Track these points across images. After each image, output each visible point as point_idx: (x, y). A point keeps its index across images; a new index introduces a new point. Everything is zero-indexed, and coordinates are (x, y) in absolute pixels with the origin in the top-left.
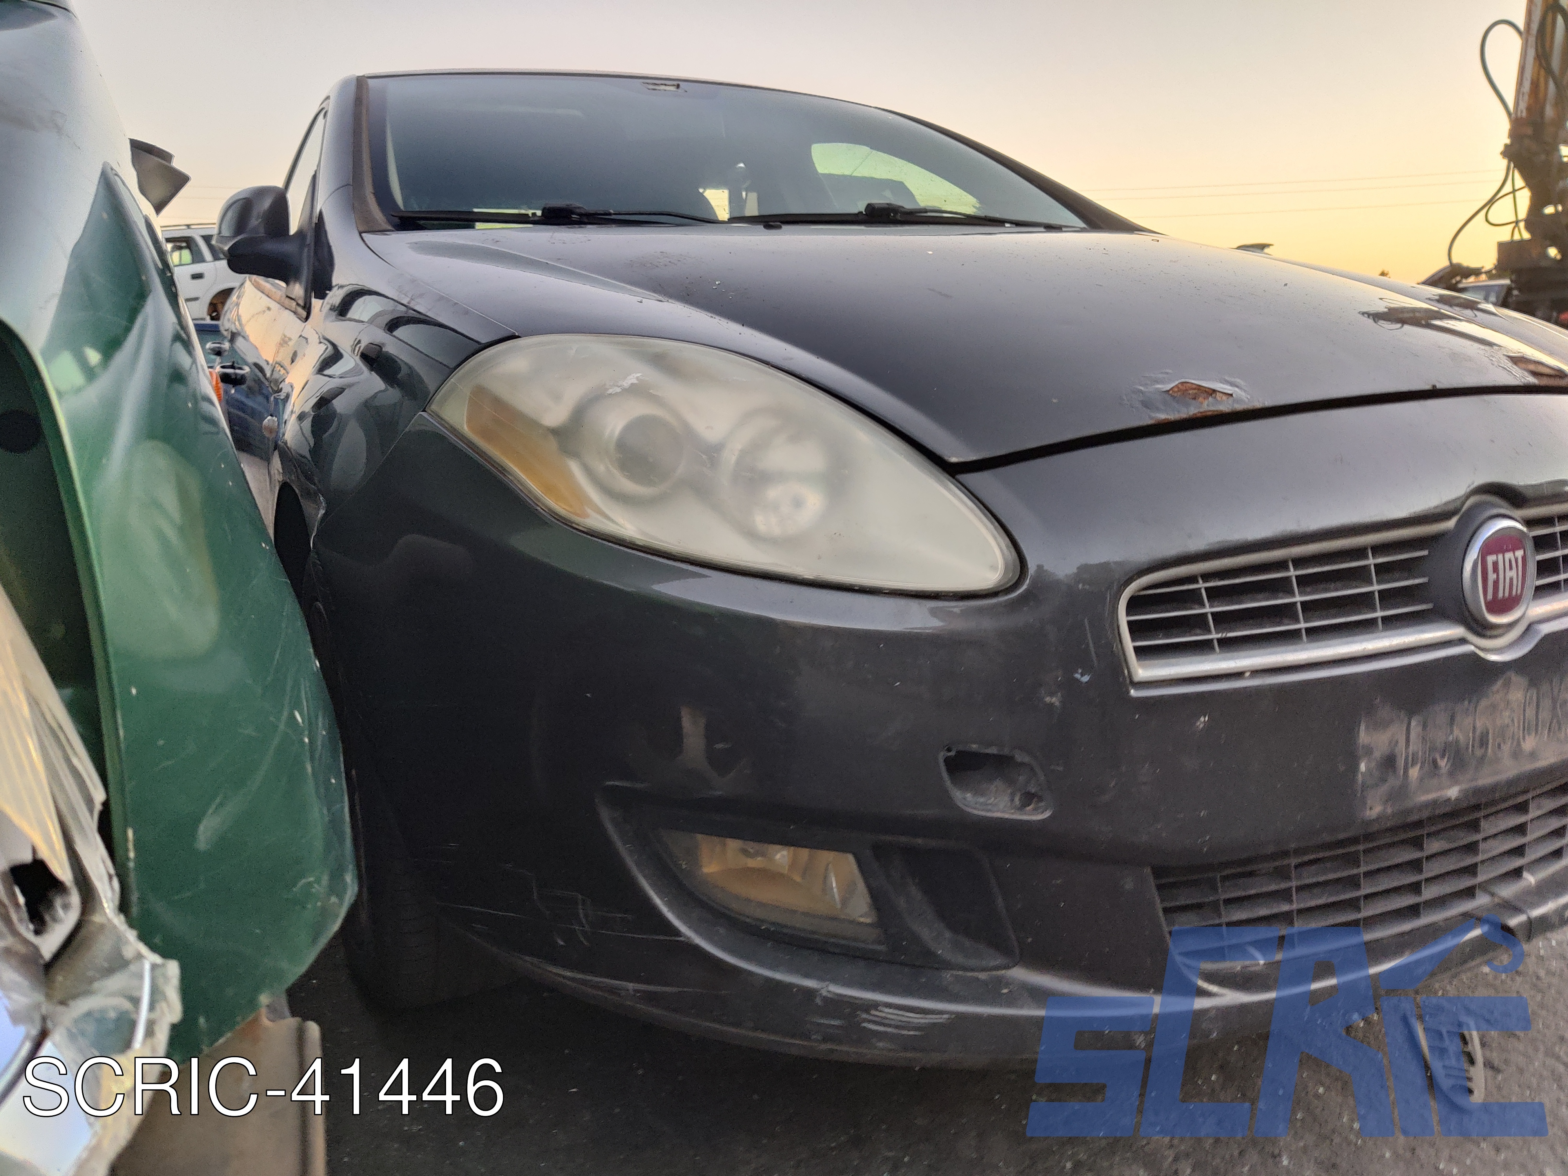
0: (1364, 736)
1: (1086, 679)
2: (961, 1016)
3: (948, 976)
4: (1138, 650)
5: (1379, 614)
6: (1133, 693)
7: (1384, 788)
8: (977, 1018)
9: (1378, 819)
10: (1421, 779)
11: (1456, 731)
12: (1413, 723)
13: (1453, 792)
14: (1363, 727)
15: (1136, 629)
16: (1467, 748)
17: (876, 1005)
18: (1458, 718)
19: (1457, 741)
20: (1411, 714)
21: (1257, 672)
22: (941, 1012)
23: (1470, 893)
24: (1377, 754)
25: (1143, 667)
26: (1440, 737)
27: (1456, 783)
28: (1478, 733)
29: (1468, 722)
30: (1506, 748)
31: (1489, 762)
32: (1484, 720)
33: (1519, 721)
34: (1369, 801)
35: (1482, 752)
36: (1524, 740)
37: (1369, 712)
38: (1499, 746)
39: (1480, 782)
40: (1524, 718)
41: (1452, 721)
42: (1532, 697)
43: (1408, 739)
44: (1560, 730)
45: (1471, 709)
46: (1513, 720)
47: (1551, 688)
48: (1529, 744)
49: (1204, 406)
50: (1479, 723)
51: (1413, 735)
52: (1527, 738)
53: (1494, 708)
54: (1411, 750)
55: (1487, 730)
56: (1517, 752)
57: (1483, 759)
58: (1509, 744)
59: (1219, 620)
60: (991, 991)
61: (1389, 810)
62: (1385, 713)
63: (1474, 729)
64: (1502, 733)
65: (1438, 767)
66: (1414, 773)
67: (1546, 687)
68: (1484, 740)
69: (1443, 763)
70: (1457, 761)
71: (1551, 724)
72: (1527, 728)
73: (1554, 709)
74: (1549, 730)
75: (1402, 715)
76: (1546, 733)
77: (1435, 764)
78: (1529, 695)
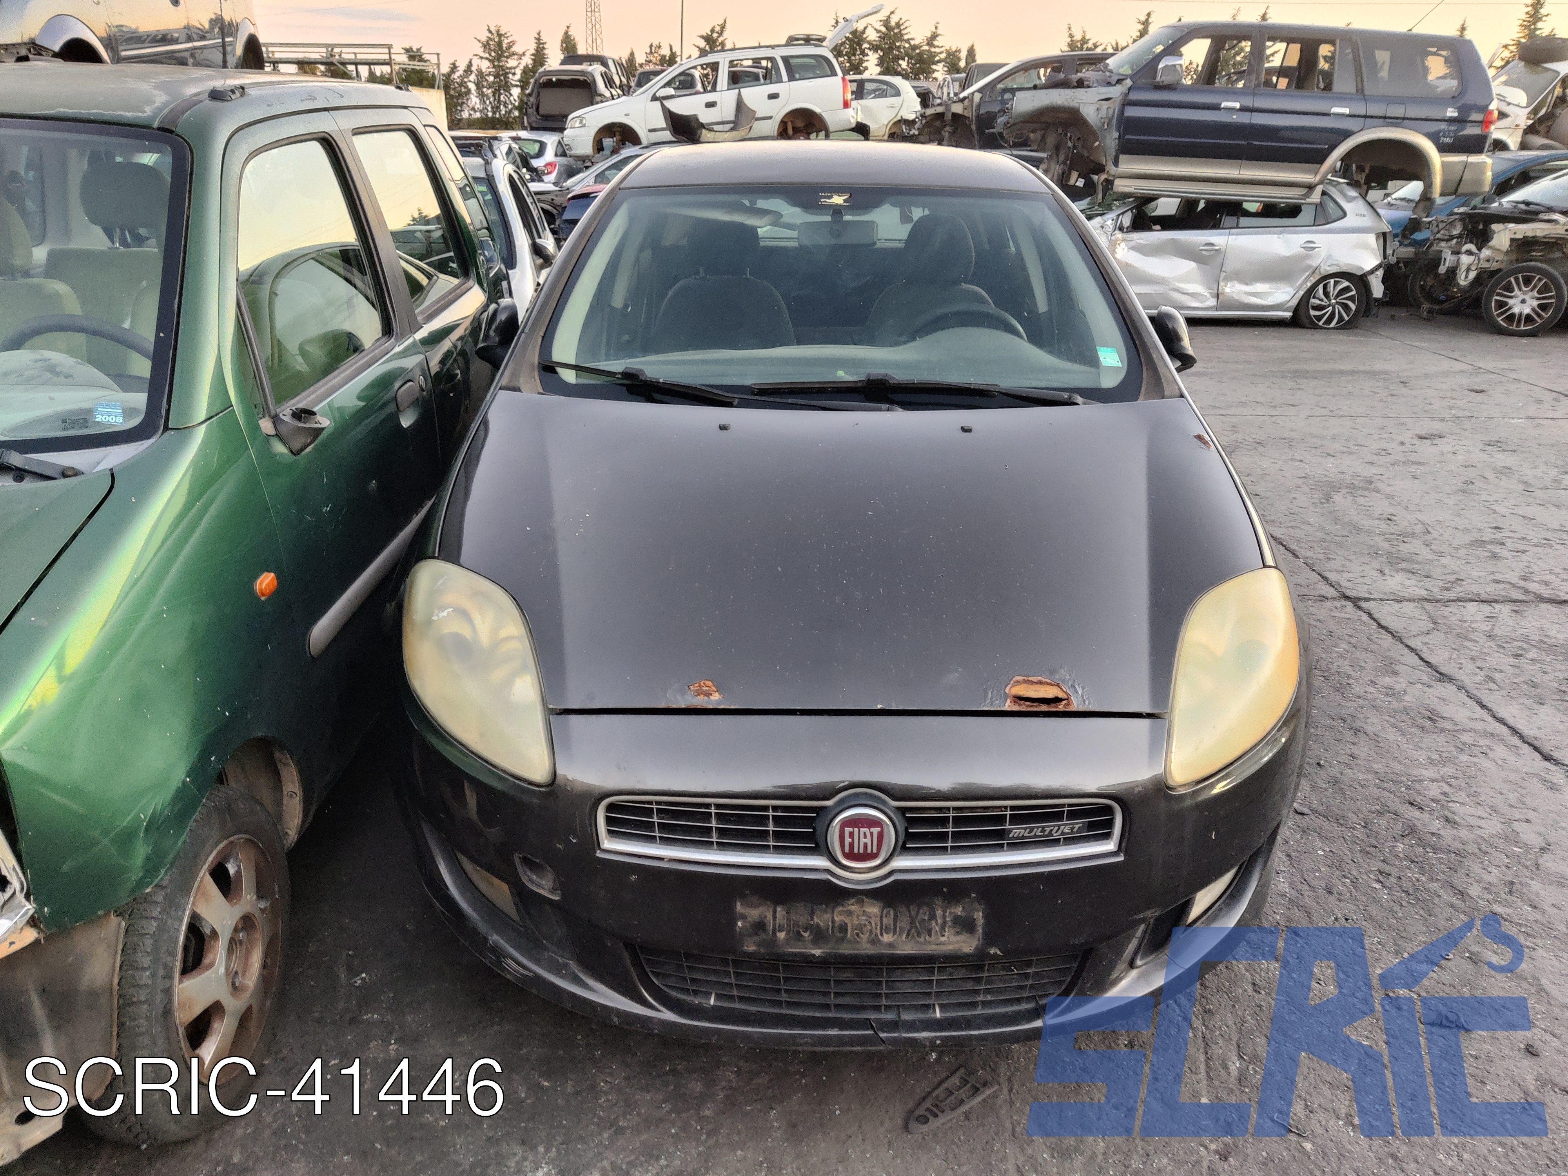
0: (739, 908)
1: (574, 841)
2: (540, 977)
3: (545, 953)
4: (609, 832)
5: (771, 843)
6: (599, 854)
7: (757, 939)
8: (544, 978)
9: (754, 953)
10: (787, 940)
11: (816, 920)
12: (779, 909)
13: (817, 952)
14: (738, 904)
15: (609, 821)
16: (828, 929)
17: (510, 956)
18: (818, 912)
19: (818, 925)
20: (776, 903)
21: (672, 860)
22: (530, 971)
24: (750, 920)
25: (609, 841)
26: (803, 920)
27: (819, 947)
28: (837, 924)
29: (827, 916)
30: (865, 937)
31: (849, 941)
32: (842, 918)
33: (876, 926)
34: (746, 943)
35: (841, 935)
36: (882, 935)
37: (743, 897)
38: (857, 935)
39: (842, 951)
40: (882, 924)
41: (812, 913)
42: (888, 913)
43: (775, 917)
44: (919, 935)
45: (829, 910)
46: (870, 923)
47: (909, 911)
48: (887, 938)
49: (700, 702)
50: (836, 918)
51: (778, 915)
52: (885, 935)
53: (850, 913)
54: (778, 921)
55: (846, 924)
56: (875, 941)
57: (843, 939)
58: (867, 935)
59: (663, 827)
60: (557, 970)
61: (762, 951)
62: (754, 899)
63: (833, 922)
64: (860, 927)
65: (802, 936)
66: (781, 935)
67: (903, 909)
68: (843, 928)
69: (806, 935)
70: (819, 936)
71: (909, 931)
72: (885, 929)
73: (912, 922)
74: (908, 934)
75: (769, 903)
76: (904, 936)
77: (799, 933)
78: (885, 912)
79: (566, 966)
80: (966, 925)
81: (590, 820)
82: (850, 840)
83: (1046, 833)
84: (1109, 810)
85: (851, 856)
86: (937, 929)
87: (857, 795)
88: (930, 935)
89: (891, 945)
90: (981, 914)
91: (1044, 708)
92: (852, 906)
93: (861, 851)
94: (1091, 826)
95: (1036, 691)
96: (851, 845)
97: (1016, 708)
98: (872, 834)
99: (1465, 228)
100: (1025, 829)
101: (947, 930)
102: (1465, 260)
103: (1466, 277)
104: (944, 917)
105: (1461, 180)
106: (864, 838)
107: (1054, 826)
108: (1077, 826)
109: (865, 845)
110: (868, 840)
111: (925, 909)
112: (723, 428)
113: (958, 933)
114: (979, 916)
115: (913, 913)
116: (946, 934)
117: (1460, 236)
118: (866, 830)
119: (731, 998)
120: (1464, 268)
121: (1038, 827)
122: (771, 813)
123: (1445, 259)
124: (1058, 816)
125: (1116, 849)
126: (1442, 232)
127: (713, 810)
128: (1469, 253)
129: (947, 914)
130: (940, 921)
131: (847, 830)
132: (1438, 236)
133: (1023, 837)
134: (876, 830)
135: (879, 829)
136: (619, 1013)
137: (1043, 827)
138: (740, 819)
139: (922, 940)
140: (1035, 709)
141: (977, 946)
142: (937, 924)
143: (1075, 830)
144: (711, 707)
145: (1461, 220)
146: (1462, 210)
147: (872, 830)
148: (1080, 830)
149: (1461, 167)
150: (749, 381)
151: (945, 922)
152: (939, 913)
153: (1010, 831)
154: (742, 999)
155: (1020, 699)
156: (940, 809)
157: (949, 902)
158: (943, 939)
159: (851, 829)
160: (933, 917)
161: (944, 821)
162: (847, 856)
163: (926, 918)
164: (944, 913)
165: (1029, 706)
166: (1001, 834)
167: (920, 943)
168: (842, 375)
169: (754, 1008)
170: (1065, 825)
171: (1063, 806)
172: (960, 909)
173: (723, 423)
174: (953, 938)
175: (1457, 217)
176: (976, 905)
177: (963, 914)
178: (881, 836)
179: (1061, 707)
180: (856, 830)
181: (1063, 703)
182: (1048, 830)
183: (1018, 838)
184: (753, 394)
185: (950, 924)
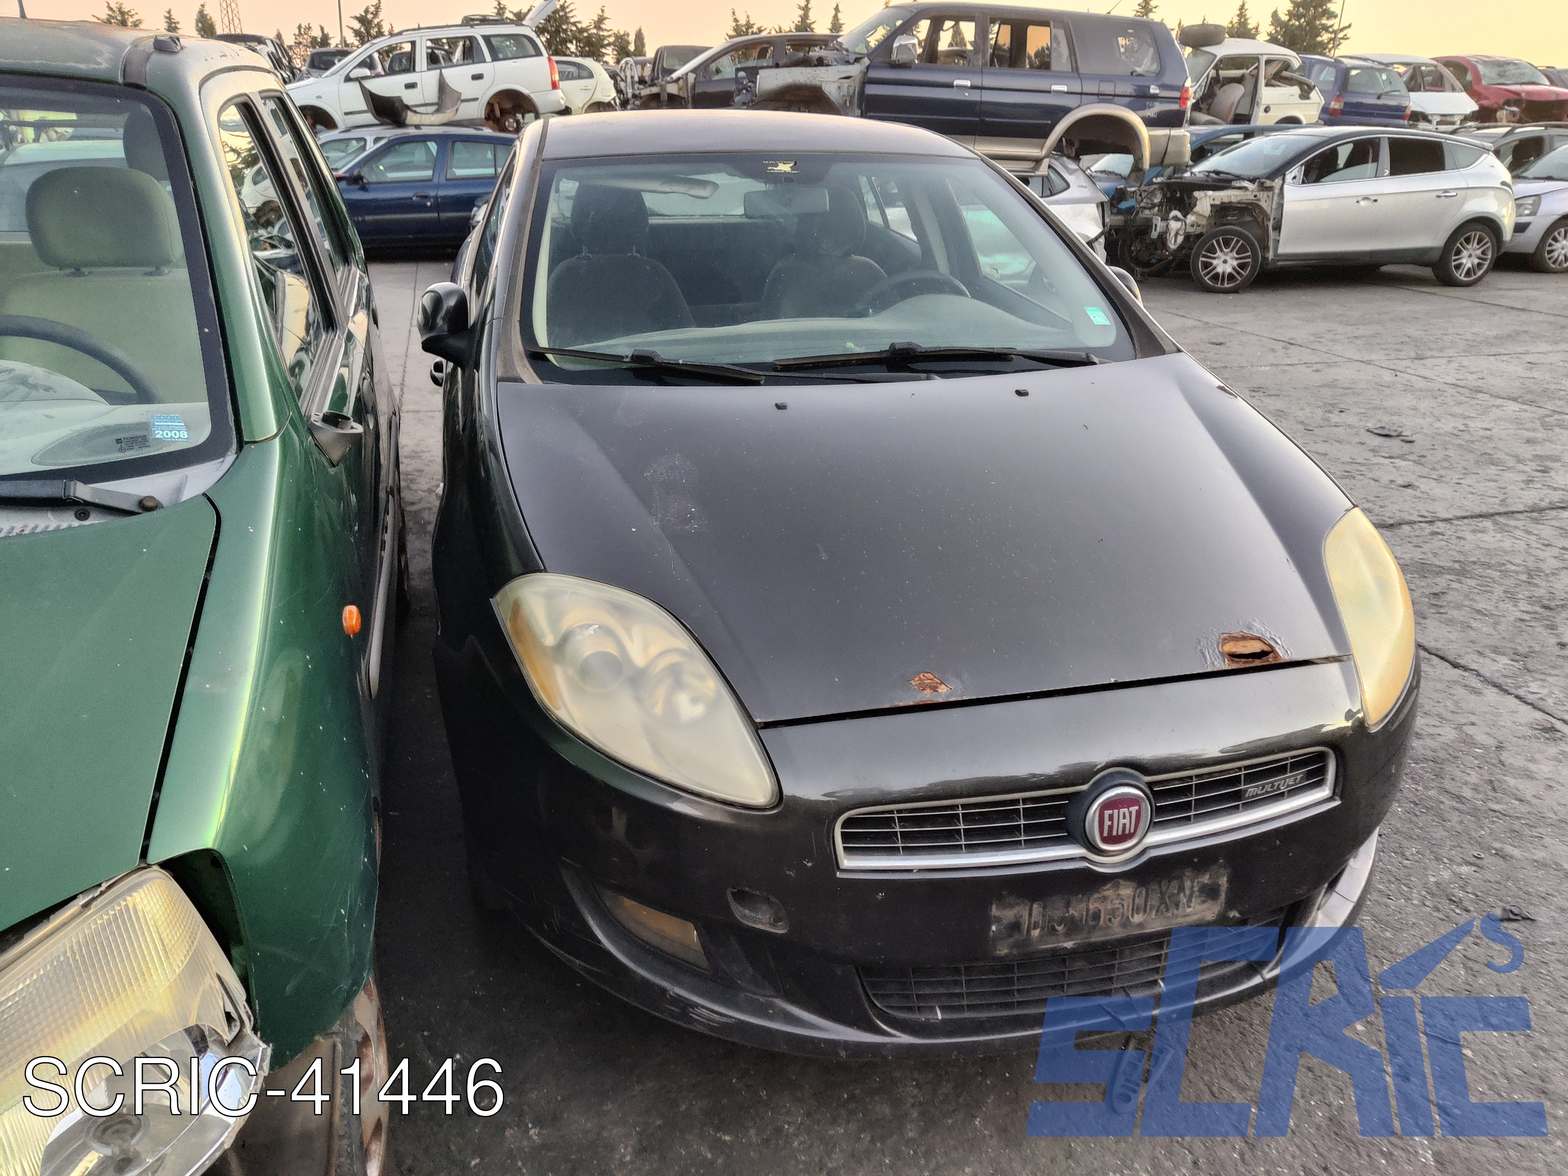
0: (995, 911)
1: (810, 865)
2: (742, 1022)
3: (742, 996)
4: (846, 849)
5: (1023, 838)
6: (838, 875)
7: (1011, 940)
8: (748, 1023)
9: (1007, 956)
10: (1041, 936)
11: (1071, 911)
12: (1035, 906)
13: (1069, 945)
14: (994, 907)
15: (846, 837)
16: (1081, 920)
17: (697, 1005)
18: (1074, 903)
19: (1072, 917)
20: (1033, 900)
21: (923, 870)
22: (730, 1017)
23: (1107, 993)
24: (1005, 922)
25: (848, 859)
26: (1057, 914)
27: (1072, 940)
28: (1091, 912)
29: (1083, 906)
30: (1116, 921)
31: (1101, 929)
32: (1097, 905)
33: (1128, 906)
34: (999, 947)
35: (1094, 923)
36: (1133, 916)
37: (1000, 898)
38: (1110, 920)
39: (1093, 940)
40: (1133, 904)
41: (1068, 905)
42: (1140, 893)
43: (1030, 915)
44: (1167, 910)
45: (1085, 898)
46: (1123, 905)
47: (1160, 887)
48: (1137, 919)
49: (927, 696)
50: (1091, 907)
51: (1034, 912)
52: (1135, 915)
53: (1105, 898)
54: (1033, 920)
55: (1100, 911)
56: (1126, 923)
57: (1094, 927)
58: (1119, 919)
59: (905, 836)
60: (762, 1011)
61: (1015, 952)
62: (1011, 899)
63: (1088, 910)
64: (1113, 912)
65: (1056, 930)
66: (1036, 933)
67: (1155, 887)
68: (1096, 916)
69: (1060, 928)
70: (1073, 926)
71: (1159, 907)
72: (1136, 910)
73: (1162, 899)
74: (1157, 911)
75: (1026, 901)
76: (1154, 913)
77: (1054, 929)
78: (1138, 892)
79: (771, 1006)
80: (1211, 892)
81: (828, 840)
82: (1110, 823)
83: (1275, 788)
84: (1321, 757)
85: (1110, 839)
86: (1185, 900)
87: (1111, 774)
88: (1177, 909)
89: (1141, 925)
90: (1225, 879)
91: (1257, 663)
92: (1108, 891)
93: (1120, 833)
94: (1310, 775)
95: (1244, 646)
96: (1111, 828)
97: (1234, 666)
98: (1130, 813)
99: (1164, 196)
100: (1257, 787)
101: (1193, 900)
102: (1174, 225)
103: (1175, 241)
104: (1192, 887)
105: (1165, 153)
106: (1123, 818)
107: (1281, 780)
108: (1299, 777)
109: (1124, 825)
110: (1127, 821)
111: (1175, 883)
112: (780, 407)
113: (1204, 902)
114: (1223, 881)
115: (1164, 888)
116: (1192, 905)
117: (1160, 204)
118: (1126, 810)
119: (960, 1008)
120: (1173, 233)
121: (1267, 784)
122: (1021, 807)
123: (1156, 226)
124: (1282, 770)
125: (1330, 795)
126: (1145, 201)
127: (960, 812)
128: (1176, 219)
129: (1195, 884)
130: (1188, 892)
131: (1107, 813)
132: (1142, 204)
133: (1257, 795)
134: (1134, 809)
135: (1137, 808)
136: (846, 1045)
137: (1272, 783)
138: (985, 818)
139: (1170, 914)
140: (1251, 665)
141: (1219, 912)
142: (1185, 895)
143: (1298, 781)
144: (941, 700)
145: (1161, 189)
146: (1159, 180)
147: (1131, 809)
148: (1302, 780)
149: (1165, 140)
150: (770, 358)
151: (1192, 892)
152: (1188, 884)
153: (1246, 791)
154: (971, 1007)
155: (1233, 656)
156: (1181, 779)
157: (1199, 871)
158: (1189, 910)
159: (1110, 812)
160: (1181, 889)
161: (1186, 791)
162: (1105, 840)
163: (1176, 892)
164: (1193, 883)
165: (1246, 663)
166: (1238, 795)
167: (1168, 918)
168: (853, 347)
169: (984, 1015)
170: (1289, 777)
171: (1287, 759)
172: (1208, 877)
173: (779, 402)
174: (1199, 908)
175: (1156, 186)
176: (1222, 871)
177: (1210, 882)
178: (1138, 813)
179: (1270, 660)
180: (1116, 811)
181: (1271, 655)
182: (1276, 784)
183: (1253, 796)
184: (775, 370)
185: (1197, 893)
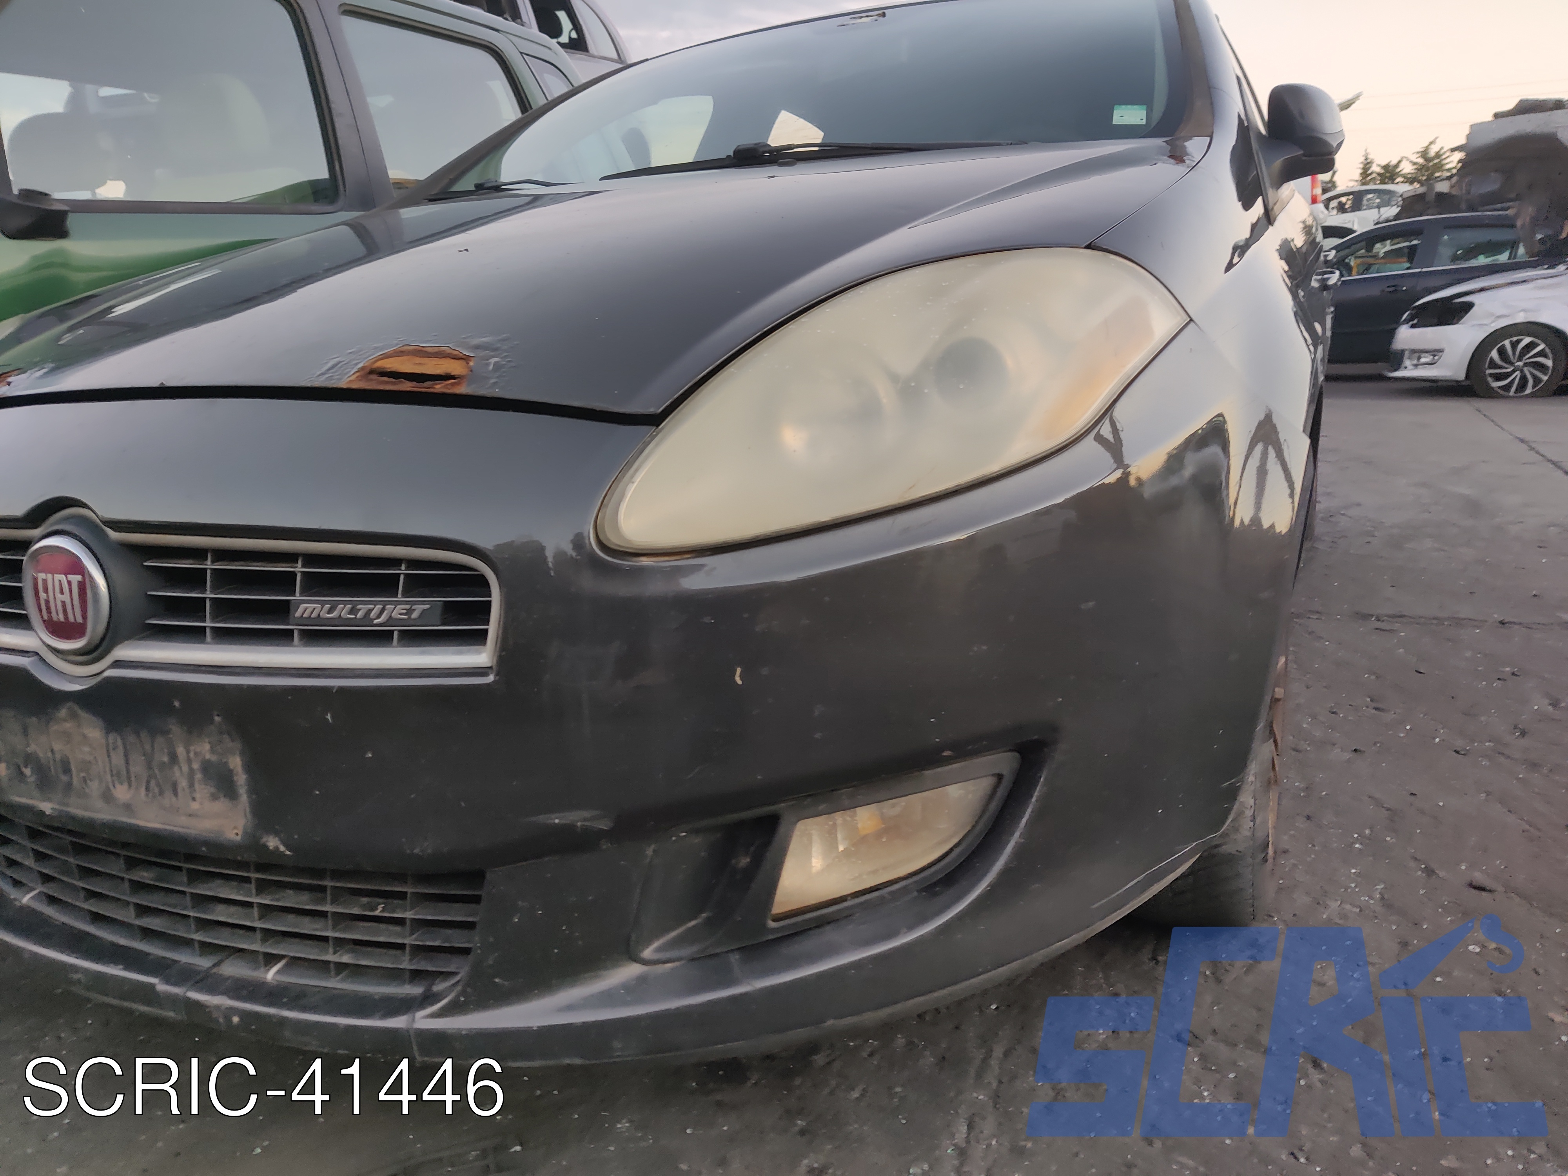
11: (34, 746)
13: (47, 808)
18: (32, 731)
19: (37, 756)
26: (19, 744)
27: (47, 800)
28: (58, 758)
29: (44, 740)
30: (94, 787)
31: (77, 793)
32: (61, 745)
33: (105, 765)
35: (66, 778)
36: (113, 784)
38: (84, 780)
40: (110, 764)
41: (27, 733)
42: (115, 743)
44: (161, 793)
45: (44, 728)
46: (95, 760)
47: (141, 742)
48: (122, 793)
50: (55, 746)
52: (118, 786)
53: (68, 737)
55: (68, 758)
56: (107, 797)
57: (69, 786)
58: (96, 784)
63: (53, 752)
64: (86, 767)
65: (23, 773)
67: (133, 738)
68: (66, 766)
69: (27, 772)
70: (43, 776)
71: (147, 782)
72: (117, 776)
73: (149, 767)
74: (147, 789)
76: (143, 791)
77: (18, 767)
78: (111, 740)
80: (221, 781)
83: (360, 615)
84: (477, 580)
86: (184, 784)
88: (176, 795)
89: (128, 807)
90: (238, 760)
101: (196, 787)
104: (189, 760)
108: (419, 608)
111: (161, 741)
113: (214, 797)
114: (236, 763)
115: (148, 747)
116: (197, 796)
124: (385, 583)
125: (489, 663)
129: (192, 755)
130: (185, 768)
139: (166, 802)
141: (245, 827)
142: (182, 773)
151: (191, 771)
152: (180, 750)
155: (379, 373)
156: (193, 553)
158: (195, 806)
160: (174, 758)
161: (202, 577)
163: (166, 760)
164: (188, 752)
167: (165, 809)
171: (398, 563)
172: (207, 747)
174: (208, 806)
176: (228, 741)
177: (214, 758)
185: (199, 776)
